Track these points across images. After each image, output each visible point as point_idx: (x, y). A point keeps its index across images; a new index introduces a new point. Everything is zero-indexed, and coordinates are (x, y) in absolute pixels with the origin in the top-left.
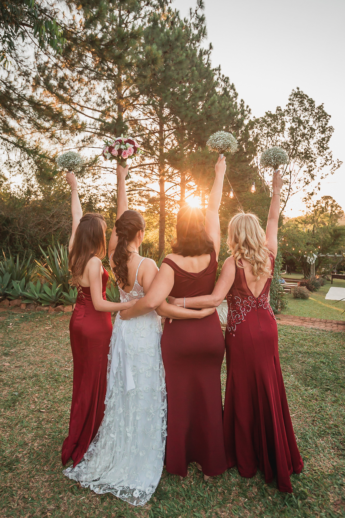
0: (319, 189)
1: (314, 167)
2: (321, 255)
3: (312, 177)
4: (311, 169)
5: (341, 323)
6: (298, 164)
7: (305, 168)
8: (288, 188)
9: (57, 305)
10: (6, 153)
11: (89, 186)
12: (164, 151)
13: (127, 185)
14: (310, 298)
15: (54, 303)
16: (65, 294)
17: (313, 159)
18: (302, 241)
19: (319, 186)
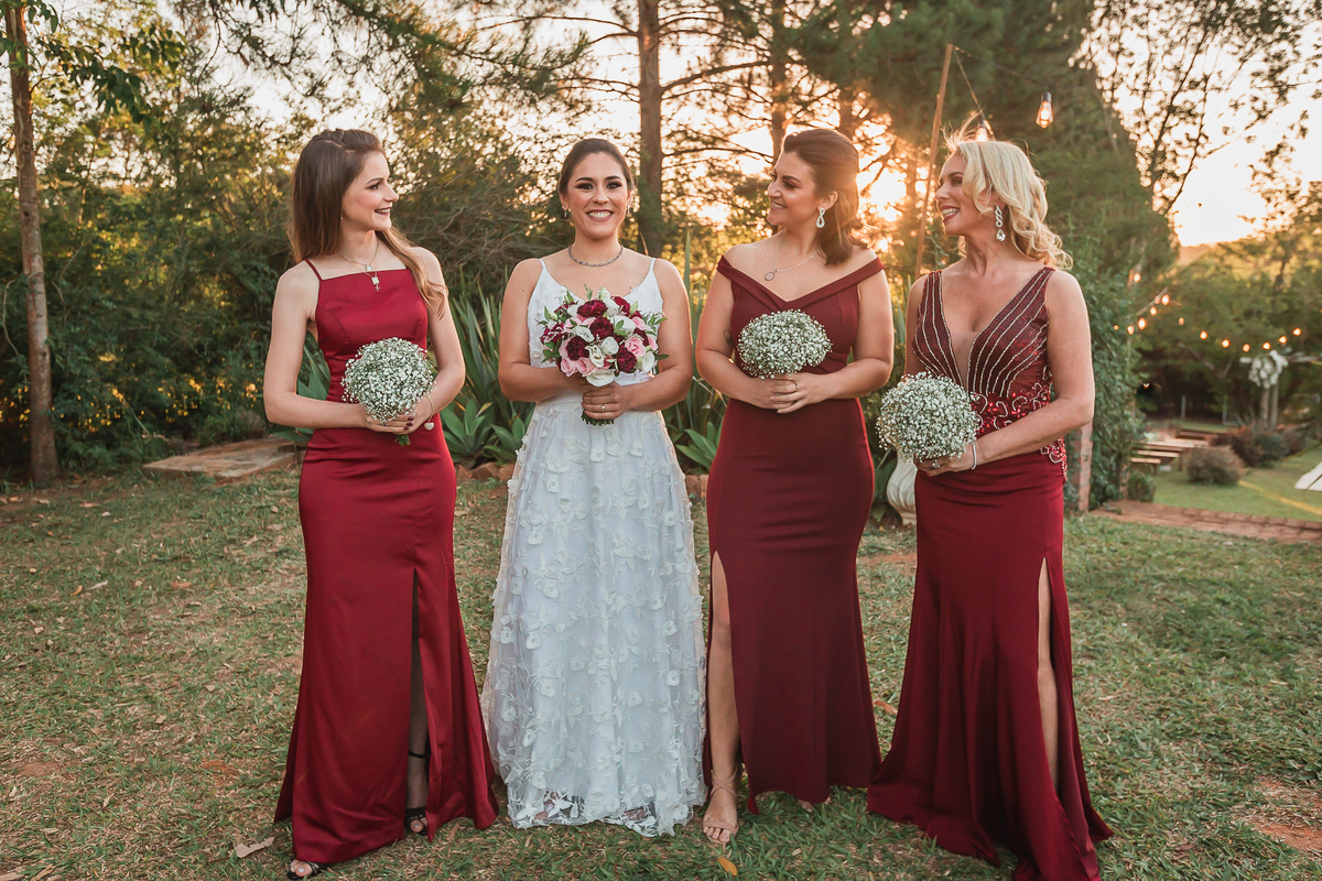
0: (1303, 131)
1: (1290, 56)
2: (1301, 358)
3: (1282, 91)
4: (1276, 64)
5: (1315, 526)
6: (1236, 49)
7: (1257, 62)
8: (1194, 135)
9: (480, 461)
10: (328, 31)
11: (559, 137)
12: (787, 24)
13: (669, 136)
14: (1242, 482)
15: (469, 457)
16: (501, 432)
17: (1289, 29)
18: (1230, 305)
19: (1305, 123)
